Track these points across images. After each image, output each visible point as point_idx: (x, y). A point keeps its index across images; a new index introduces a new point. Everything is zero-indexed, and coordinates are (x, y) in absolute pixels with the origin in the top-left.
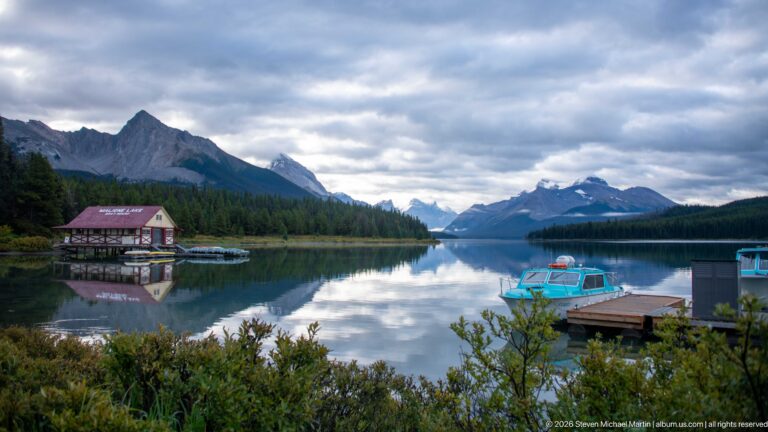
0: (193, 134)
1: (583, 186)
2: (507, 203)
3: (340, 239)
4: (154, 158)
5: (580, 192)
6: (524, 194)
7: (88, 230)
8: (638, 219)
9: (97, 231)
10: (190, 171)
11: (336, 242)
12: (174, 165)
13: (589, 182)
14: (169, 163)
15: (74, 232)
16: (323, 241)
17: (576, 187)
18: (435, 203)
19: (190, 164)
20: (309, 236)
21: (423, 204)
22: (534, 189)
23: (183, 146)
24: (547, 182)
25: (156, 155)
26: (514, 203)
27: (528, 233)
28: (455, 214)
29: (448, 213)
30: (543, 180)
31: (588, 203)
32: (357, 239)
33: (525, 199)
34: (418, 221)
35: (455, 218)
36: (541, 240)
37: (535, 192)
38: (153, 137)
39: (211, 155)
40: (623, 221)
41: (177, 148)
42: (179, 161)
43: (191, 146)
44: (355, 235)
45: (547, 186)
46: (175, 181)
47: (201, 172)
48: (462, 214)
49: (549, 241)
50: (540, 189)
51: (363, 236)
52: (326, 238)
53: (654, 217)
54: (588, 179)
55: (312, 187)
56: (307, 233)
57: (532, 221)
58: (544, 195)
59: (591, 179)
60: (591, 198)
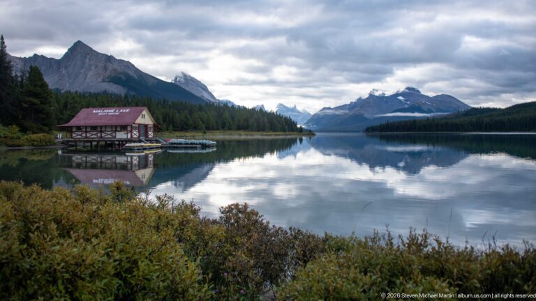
0: (117, 58)
1: (402, 94)
2: (348, 107)
3: (242, 133)
4: (89, 76)
5: (400, 98)
6: (360, 99)
7: (86, 127)
8: (445, 118)
9: (94, 128)
10: (115, 86)
11: (240, 135)
12: (104, 81)
13: (407, 91)
14: (100, 79)
15: (74, 130)
16: (231, 134)
17: (397, 94)
18: (295, 107)
19: (115, 80)
20: (217, 131)
21: (286, 107)
22: (368, 96)
23: (111, 67)
24: (377, 91)
25: (90, 74)
26: (352, 106)
27: (365, 128)
28: (309, 114)
29: (305, 114)
30: (374, 89)
31: (407, 106)
32: (255, 133)
33: (361, 103)
34: (291, 120)
35: (309, 117)
36: (378, 133)
37: (367, 98)
38: (87, 60)
39: (131, 73)
41: (105, 68)
42: (108, 78)
43: (115, 66)
44: (252, 130)
45: (377, 94)
46: (105, 92)
47: (124, 86)
48: (315, 115)
49: (384, 133)
50: (371, 96)
51: (258, 131)
52: (232, 132)
54: (407, 89)
55: (206, 96)
56: (218, 129)
57: (366, 119)
58: (375, 101)
59: (408, 88)
60: (408, 103)
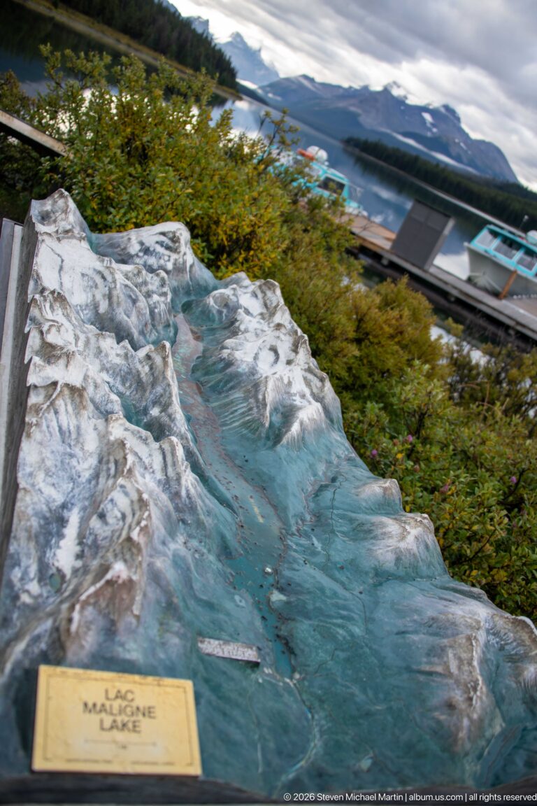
1: (434, 113)
2: (341, 91)
3: (125, 39)
5: (427, 117)
6: (366, 88)
8: (470, 178)
13: (443, 110)
16: (103, 32)
17: (425, 109)
18: (260, 50)
20: (87, 18)
21: (244, 44)
22: (380, 88)
24: (399, 87)
26: (349, 94)
27: (346, 136)
28: (276, 74)
29: (270, 71)
30: (395, 83)
31: (429, 134)
32: (145, 49)
33: (364, 96)
34: (229, 63)
35: (275, 79)
36: (357, 151)
37: (378, 93)
40: (454, 172)
44: (145, 44)
45: (396, 92)
48: (287, 79)
49: (365, 155)
50: (386, 91)
52: (108, 30)
53: (488, 183)
54: (444, 106)
56: (86, 13)
57: (358, 125)
58: (387, 102)
59: (446, 107)
60: (435, 130)
